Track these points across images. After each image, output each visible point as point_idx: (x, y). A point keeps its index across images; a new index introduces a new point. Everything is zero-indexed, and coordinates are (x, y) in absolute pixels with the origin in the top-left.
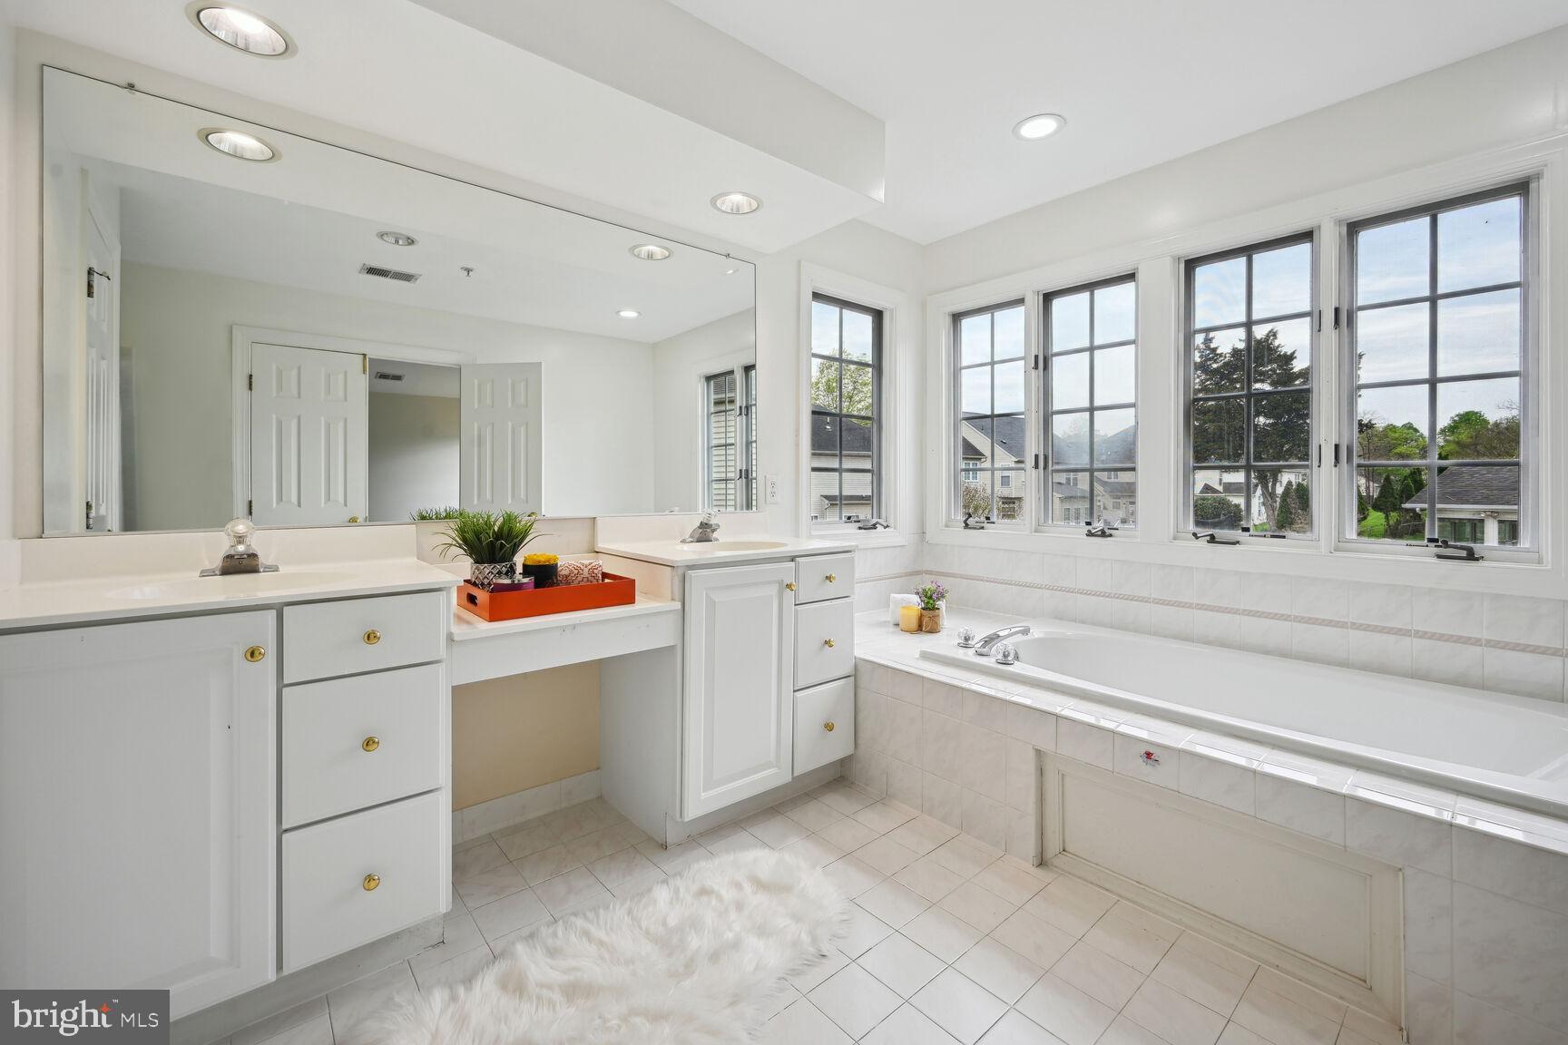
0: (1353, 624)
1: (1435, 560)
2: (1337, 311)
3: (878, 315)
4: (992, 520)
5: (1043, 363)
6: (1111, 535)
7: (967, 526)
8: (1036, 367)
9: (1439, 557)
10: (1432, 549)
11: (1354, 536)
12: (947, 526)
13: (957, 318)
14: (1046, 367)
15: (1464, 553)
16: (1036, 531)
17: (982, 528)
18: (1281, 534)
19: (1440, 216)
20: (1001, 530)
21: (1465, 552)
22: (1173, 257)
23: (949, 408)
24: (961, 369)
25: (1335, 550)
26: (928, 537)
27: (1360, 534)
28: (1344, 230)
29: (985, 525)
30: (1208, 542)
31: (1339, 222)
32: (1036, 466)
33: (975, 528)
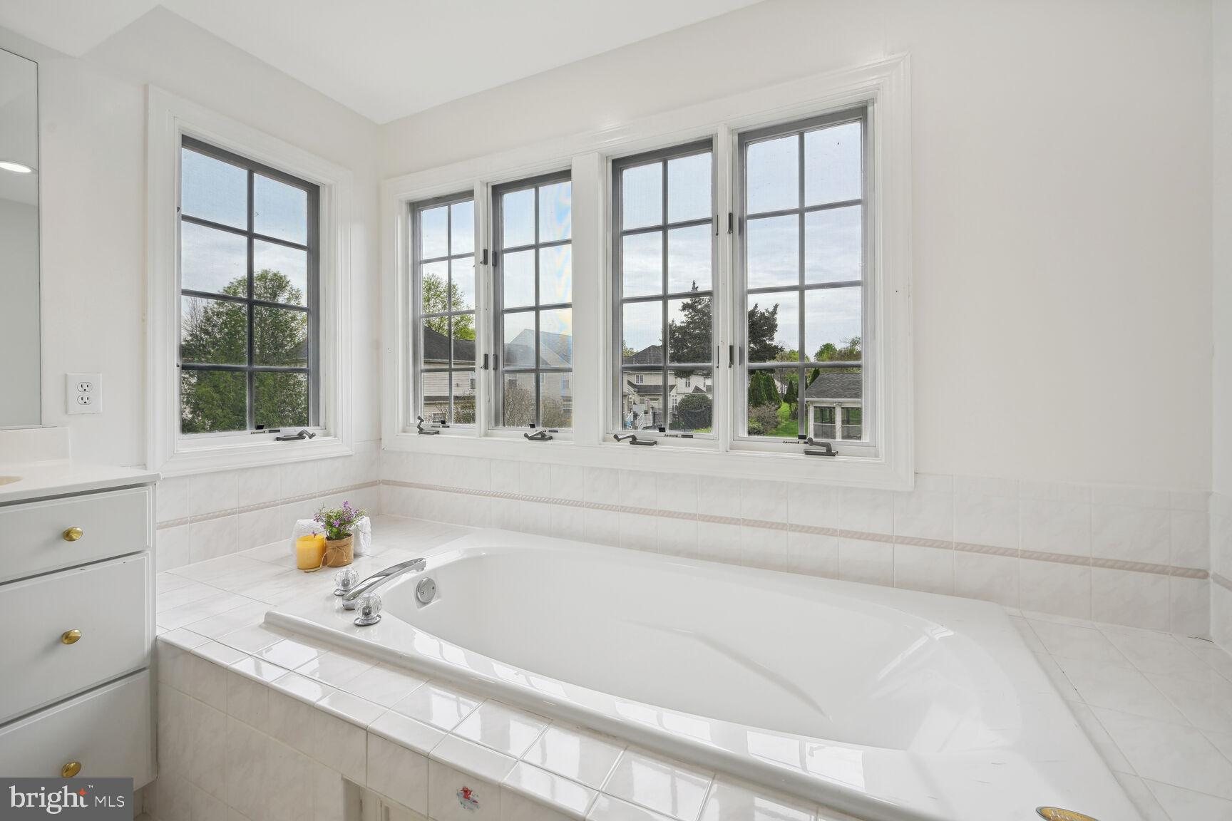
0: (744, 520)
1: (803, 456)
2: (731, 215)
3: (313, 191)
4: (447, 424)
5: (493, 257)
6: (551, 438)
7: (421, 431)
8: (485, 262)
9: (807, 453)
10: (803, 446)
11: (746, 435)
12: (404, 431)
13: (416, 207)
14: (495, 264)
15: (824, 450)
16: (486, 435)
17: (437, 433)
18: (690, 433)
19: (806, 135)
20: (456, 434)
21: (825, 448)
22: (601, 155)
23: (407, 303)
24: (421, 262)
25: (731, 449)
26: (385, 442)
27: (750, 433)
28: (736, 138)
29: (441, 429)
30: (631, 443)
31: (732, 131)
32: (486, 366)
33: (428, 433)
